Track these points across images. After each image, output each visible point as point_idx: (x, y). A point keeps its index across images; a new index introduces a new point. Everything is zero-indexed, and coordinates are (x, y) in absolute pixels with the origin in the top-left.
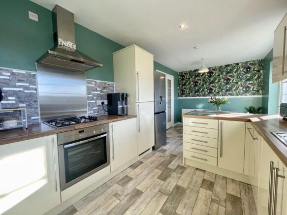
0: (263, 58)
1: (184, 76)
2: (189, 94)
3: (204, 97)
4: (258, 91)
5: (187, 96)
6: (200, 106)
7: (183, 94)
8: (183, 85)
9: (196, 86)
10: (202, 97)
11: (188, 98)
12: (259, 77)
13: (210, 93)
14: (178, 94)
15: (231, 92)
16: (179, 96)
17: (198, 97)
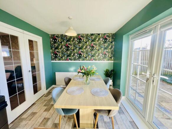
0: (114, 33)
1: (57, 40)
2: (62, 57)
3: (75, 61)
4: (111, 58)
5: (60, 60)
6: (72, 69)
7: (56, 57)
8: (56, 49)
9: (67, 50)
10: (73, 61)
11: (61, 61)
12: (112, 47)
13: (80, 57)
14: (52, 57)
15: (95, 58)
16: (52, 59)
17: (70, 61)
